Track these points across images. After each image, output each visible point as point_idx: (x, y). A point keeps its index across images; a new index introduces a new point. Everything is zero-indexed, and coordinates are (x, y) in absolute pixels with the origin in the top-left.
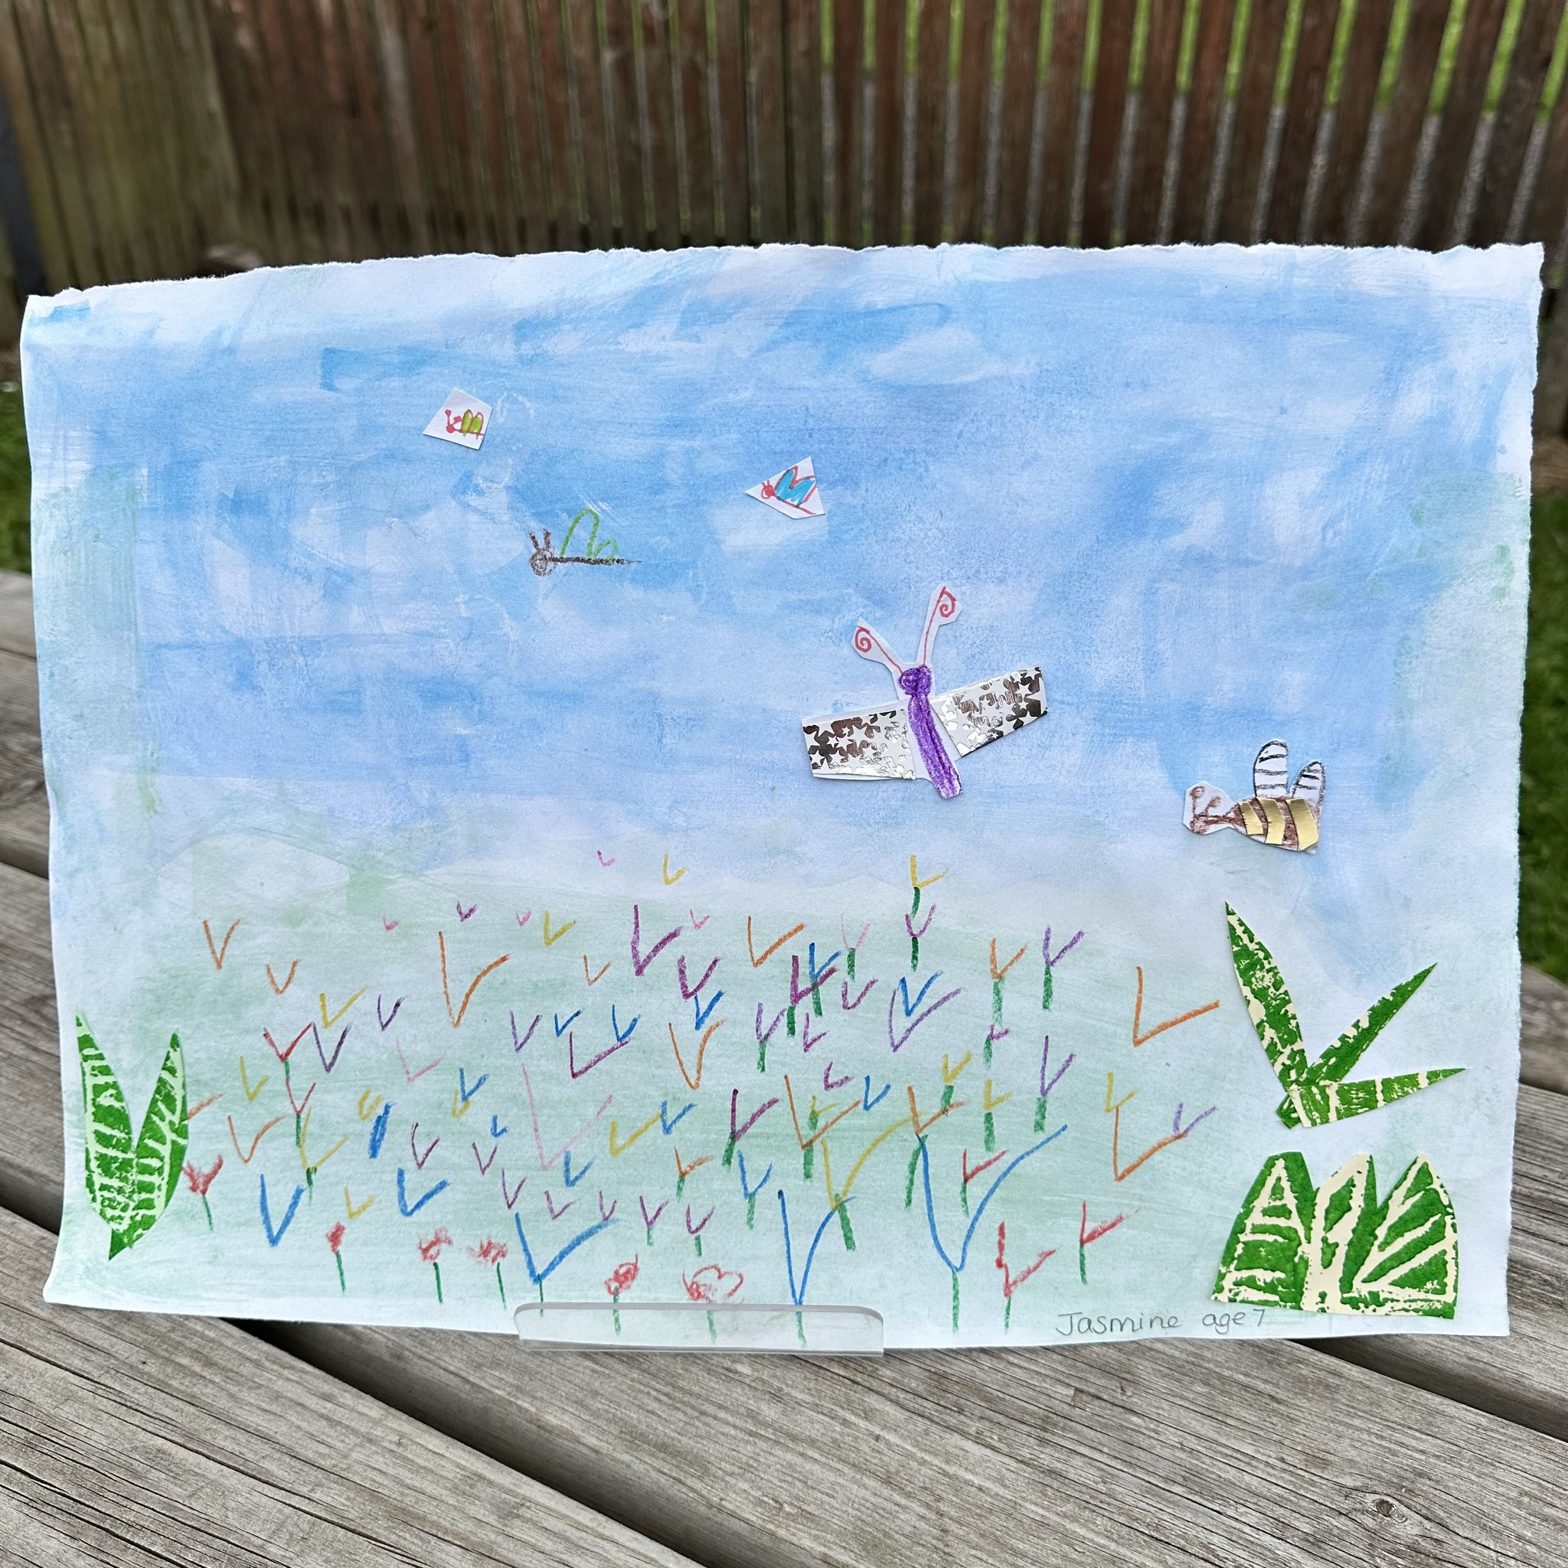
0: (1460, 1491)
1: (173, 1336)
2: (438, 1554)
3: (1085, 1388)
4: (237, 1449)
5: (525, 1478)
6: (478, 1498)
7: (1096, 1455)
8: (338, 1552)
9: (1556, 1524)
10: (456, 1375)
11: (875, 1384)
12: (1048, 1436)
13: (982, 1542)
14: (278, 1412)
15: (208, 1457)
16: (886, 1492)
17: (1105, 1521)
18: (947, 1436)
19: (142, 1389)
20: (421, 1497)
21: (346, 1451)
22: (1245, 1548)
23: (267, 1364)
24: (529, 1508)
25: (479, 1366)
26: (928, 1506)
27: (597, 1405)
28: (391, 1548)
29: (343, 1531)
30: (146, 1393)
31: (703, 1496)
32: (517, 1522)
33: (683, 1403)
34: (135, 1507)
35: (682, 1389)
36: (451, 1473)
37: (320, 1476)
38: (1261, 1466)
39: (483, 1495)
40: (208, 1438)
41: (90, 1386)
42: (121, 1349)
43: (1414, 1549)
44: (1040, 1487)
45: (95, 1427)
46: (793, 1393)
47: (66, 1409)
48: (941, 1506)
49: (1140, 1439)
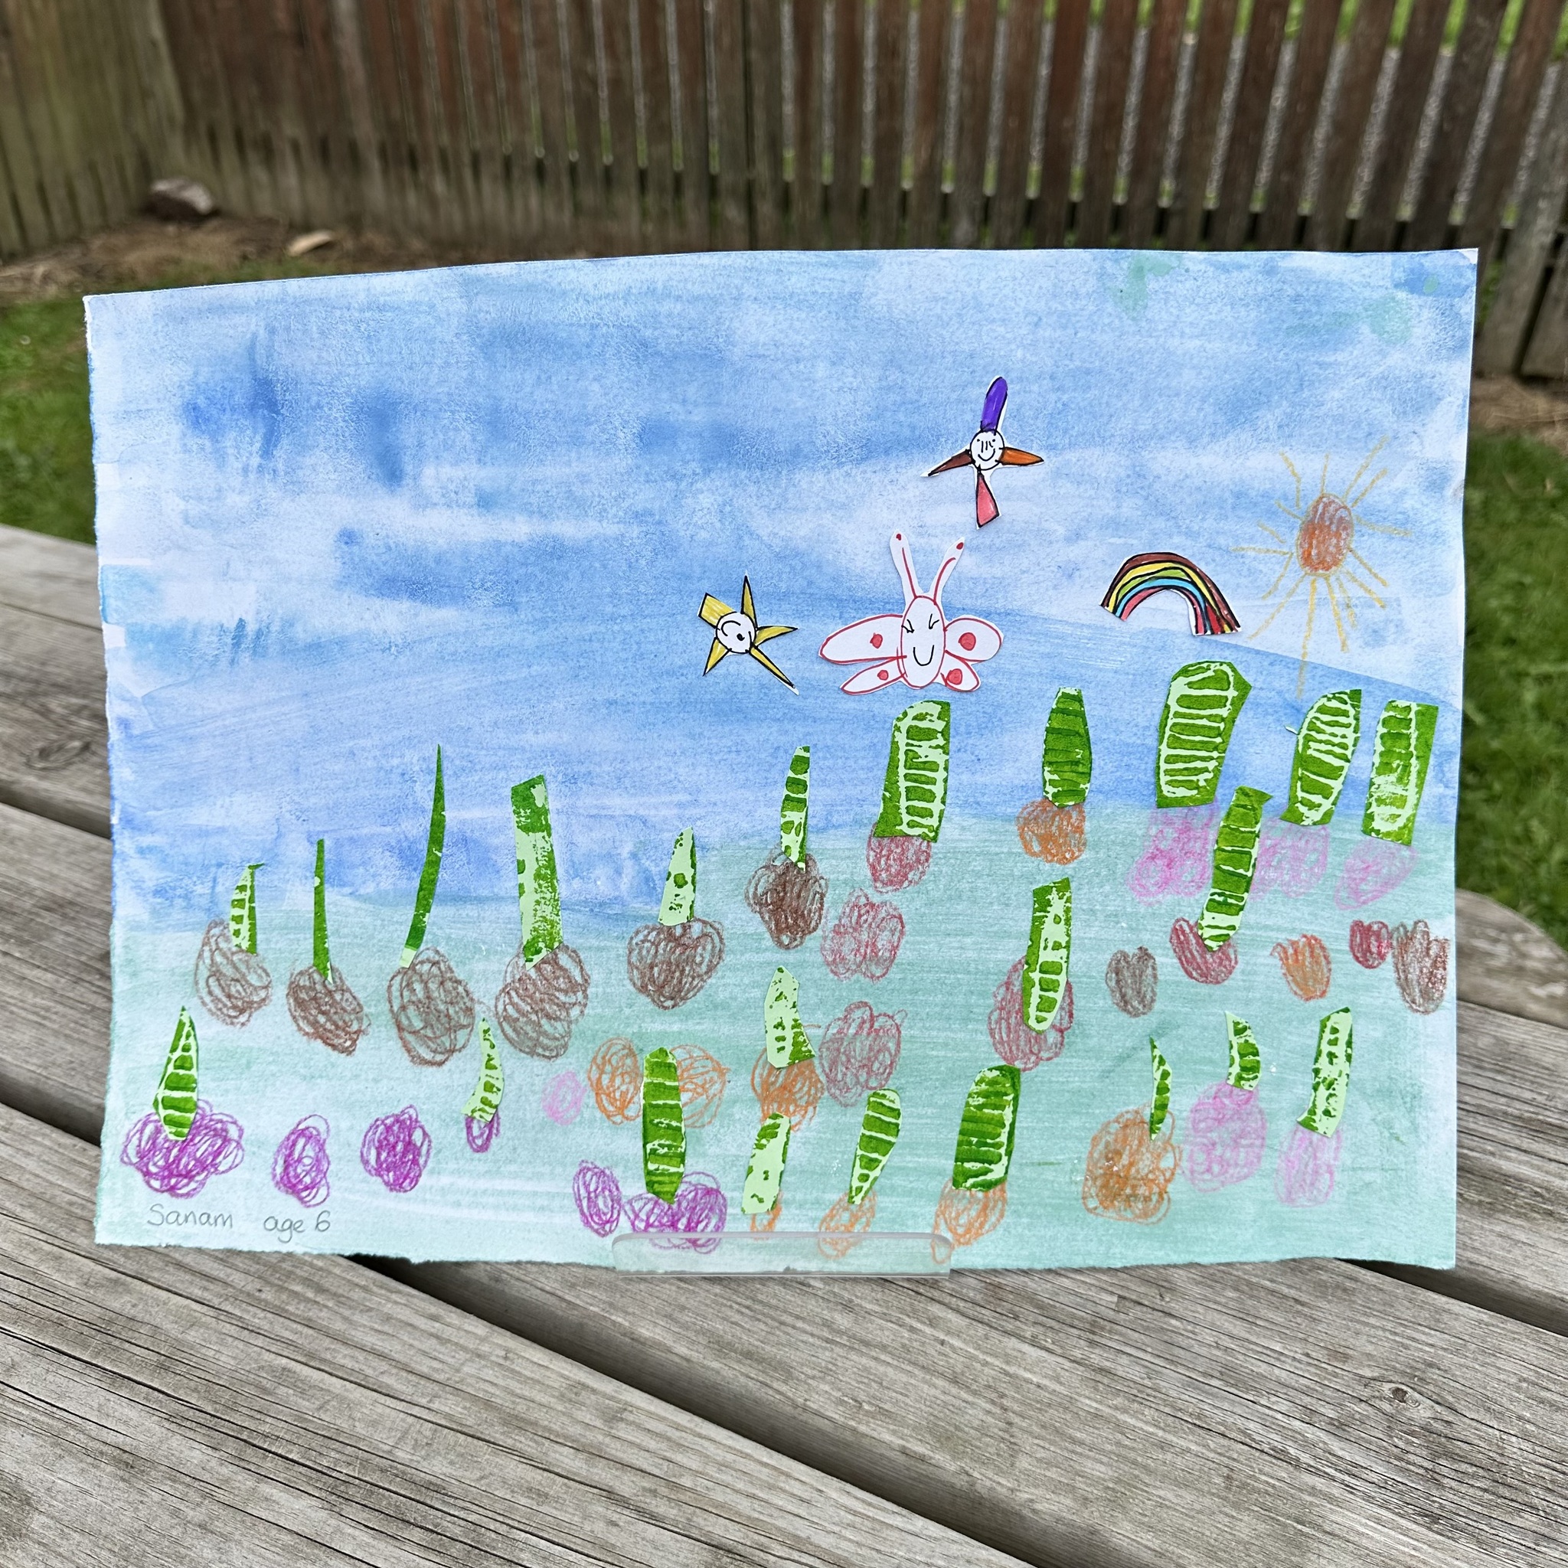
0: (1465, 1379)
1: (284, 1265)
2: (552, 1454)
3: (1127, 1295)
4: (357, 1367)
5: (625, 1386)
6: (583, 1404)
7: (1141, 1354)
8: (462, 1455)
9: (1552, 1405)
10: (552, 1294)
11: (936, 1294)
12: (1096, 1338)
13: (1043, 1433)
14: (391, 1332)
15: (331, 1374)
16: (954, 1390)
17: (1152, 1411)
18: (1006, 1340)
19: (262, 1315)
20: (531, 1405)
21: (457, 1365)
22: (1277, 1432)
23: (375, 1289)
24: (632, 1412)
25: (573, 1286)
26: (993, 1402)
27: (685, 1318)
28: (510, 1451)
29: (463, 1437)
30: (265, 1317)
31: (788, 1398)
32: (622, 1425)
33: (763, 1314)
34: (269, 1420)
35: (761, 1302)
36: (556, 1383)
37: (436, 1388)
38: (1289, 1361)
39: (588, 1402)
40: (328, 1356)
41: (212, 1312)
42: (236, 1278)
43: (1427, 1429)
44: (1093, 1384)
45: (222, 1349)
46: (864, 1304)
47: (192, 1333)
48: (1004, 1401)
49: (1179, 1340)
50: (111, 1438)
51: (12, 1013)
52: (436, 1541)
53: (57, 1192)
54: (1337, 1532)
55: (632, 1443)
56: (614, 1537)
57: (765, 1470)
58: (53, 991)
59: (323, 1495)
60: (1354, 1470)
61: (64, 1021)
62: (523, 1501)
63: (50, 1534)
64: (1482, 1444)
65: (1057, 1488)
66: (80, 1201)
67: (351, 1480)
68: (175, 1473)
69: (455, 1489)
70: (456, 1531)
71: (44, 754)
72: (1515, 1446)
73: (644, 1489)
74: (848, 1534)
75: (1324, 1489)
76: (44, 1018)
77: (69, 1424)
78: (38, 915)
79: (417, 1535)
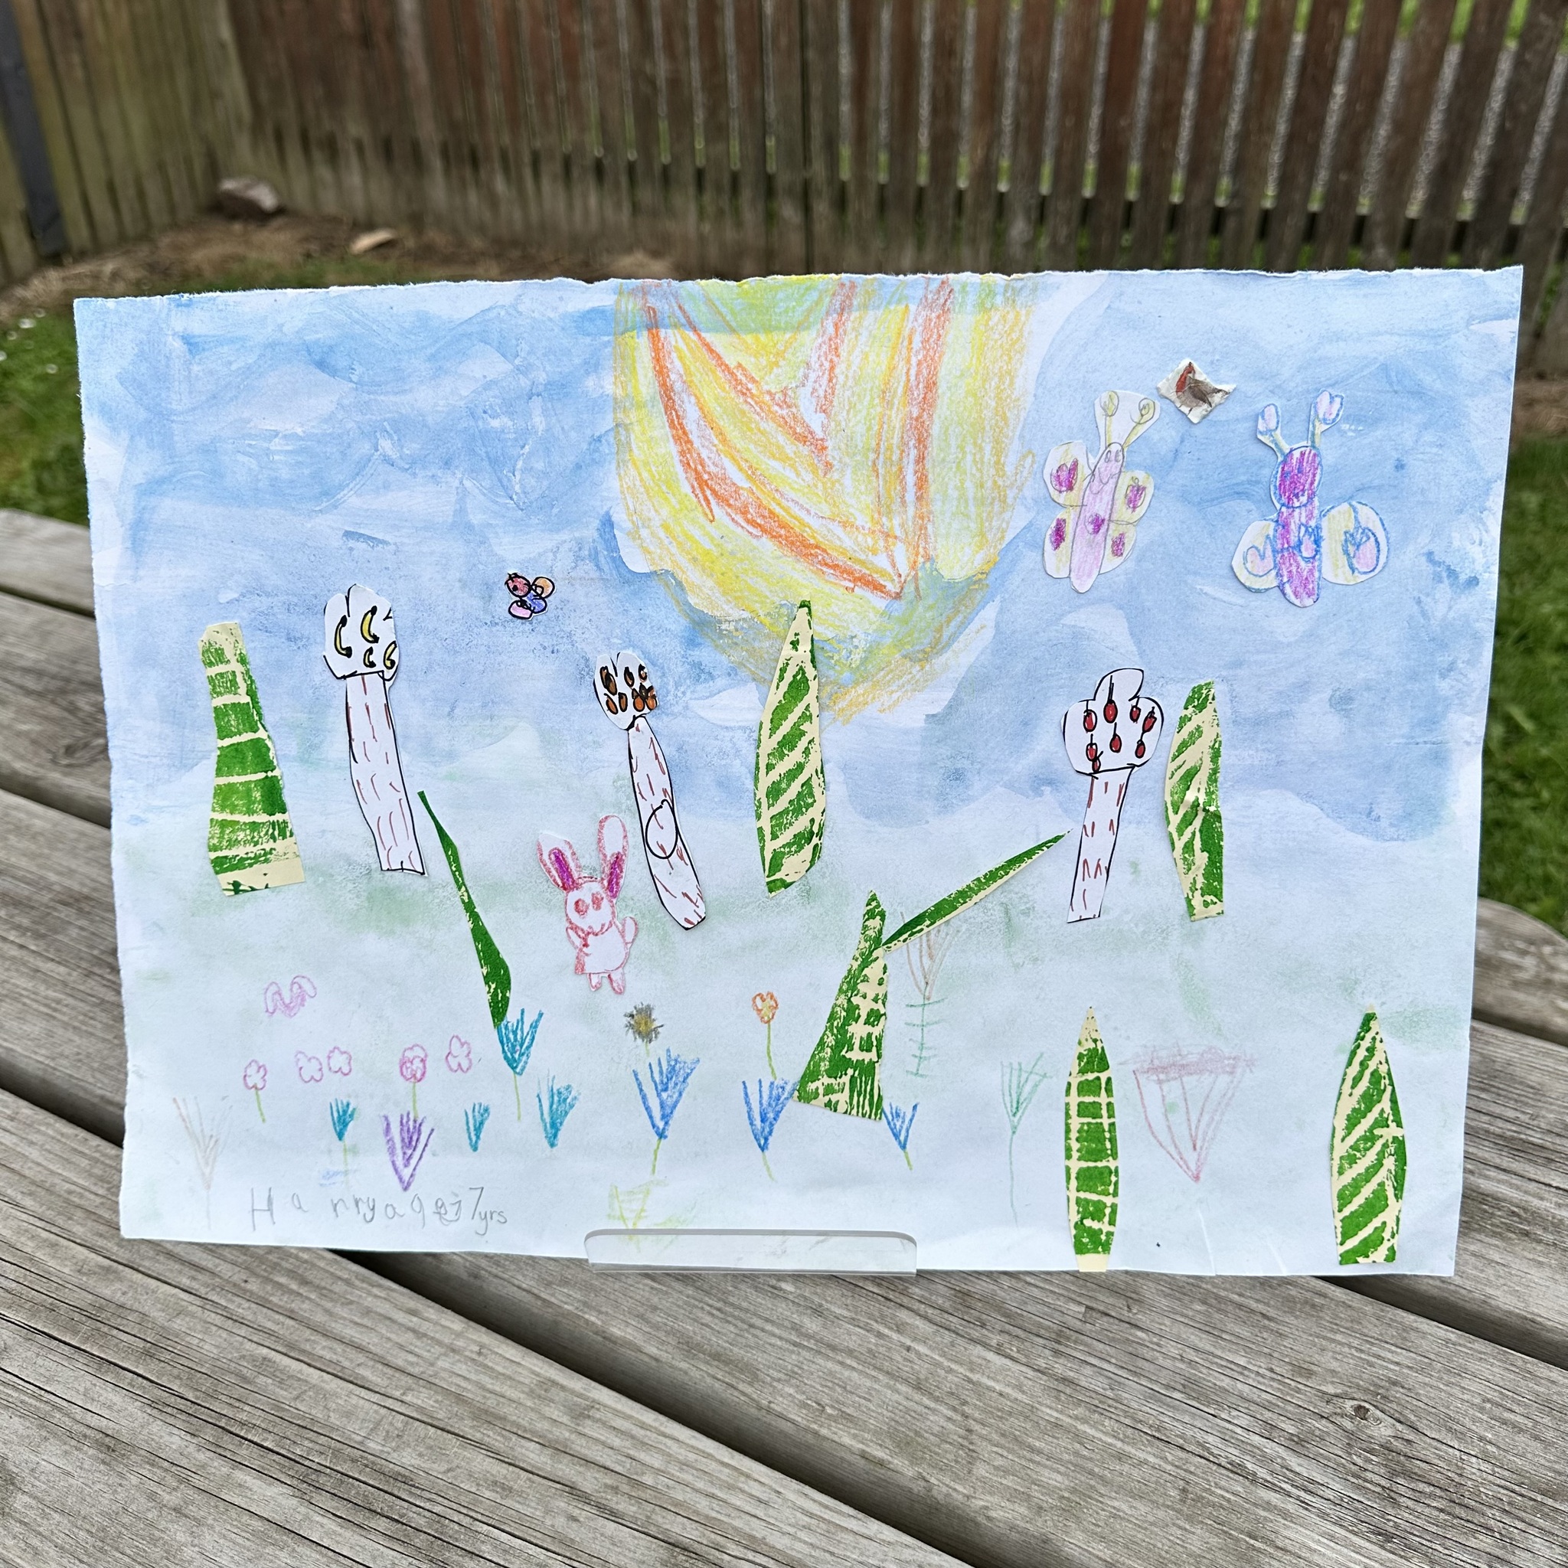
0: (1429, 1398)
1: (270, 1257)
2: (518, 1449)
3: (1094, 1305)
4: (334, 1358)
5: (594, 1384)
6: (552, 1401)
7: (1105, 1366)
8: (431, 1448)
9: (1514, 1427)
10: (528, 1292)
11: (905, 1301)
12: (1061, 1348)
13: (1002, 1441)
14: (369, 1325)
15: (308, 1365)
16: (917, 1397)
17: (1113, 1422)
18: (972, 1347)
19: (246, 1305)
20: (501, 1399)
21: (432, 1359)
22: (1237, 1447)
24: (598, 1410)
25: (549, 1284)
26: (954, 1409)
27: (657, 1318)
28: (478, 1445)
29: (433, 1430)
30: (249, 1308)
31: (753, 1400)
32: (589, 1422)
33: (733, 1316)
34: (247, 1408)
35: (732, 1305)
36: (527, 1379)
37: (410, 1381)
38: (1252, 1376)
39: (557, 1398)
40: (308, 1347)
41: (198, 1302)
42: (224, 1269)
43: (1387, 1448)
44: (1054, 1393)
45: (206, 1338)
46: (833, 1308)
47: (178, 1321)
48: (966, 1409)
49: (1144, 1352)
50: (94, 1421)
51: (24, 1004)
52: (402, 1533)
53: (57, 1181)
54: (1290, 1548)
55: (597, 1440)
56: (573, 1532)
57: (727, 1471)
58: (65, 984)
59: (295, 1482)
60: (1311, 1487)
61: (74, 1013)
62: (487, 1494)
63: (31, 1513)
64: (1441, 1464)
65: (1013, 1496)
66: (78, 1190)
67: (322, 1468)
68: (154, 1458)
69: (422, 1481)
70: (421, 1522)
71: (70, 750)
72: (1474, 1467)
73: (606, 1486)
74: (802, 1535)
75: (1280, 1504)
76: (55, 1010)
77: (55, 1406)
78: (55, 909)
79: (382, 1524)
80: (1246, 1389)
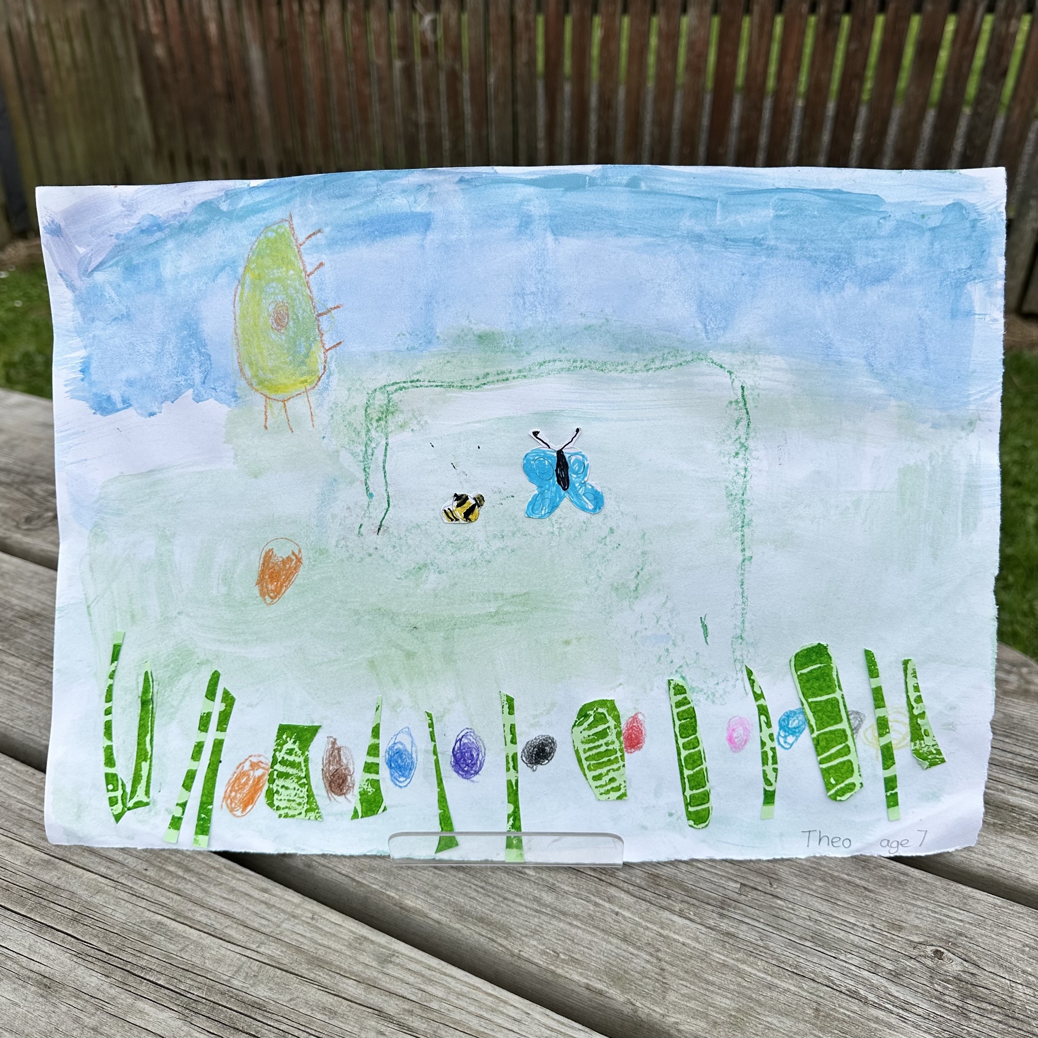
0: (985, 944)
1: (164, 853)
2: (341, 985)
3: (747, 883)
4: (209, 922)
5: (394, 939)
6: (365, 951)
7: (756, 924)
8: (278, 984)
10: (347, 876)
11: (613, 881)
12: (725, 912)
13: (686, 976)
14: (234, 899)
15: (191, 927)
16: (624, 946)
17: (764, 963)
18: (661, 912)
19: (146, 886)
20: (328, 950)
21: (279, 923)
22: (852, 979)
23: (225, 870)
24: (398, 957)
25: (361, 871)
26: (651, 955)
27: (437, 894)
28: (312, 982)
29: (279, 971)
30: (148, 888)
31: (508, 949)
32: (391, 966)
33: (493, 892)
34: (146, 957)
35: (491, 884)
36: (346, 936)
37: (263, 938)
38: (861, 930)
39: (368, 949)
40: (190, 915)
41: (112, 884)
42: (131, 861)
43: (958, 979)
44: (721, 943)
45: (117, 908)
46: (562, 886)
47: (98, 897)
48: (659, 954)
49: (783, 914)
50: (36, 967)
53: (13, 802)
55: (397, 978)
57: (490, 999)
58: (21, 671)
59: (180, 1009)
60: (907, 1006)
61: (27, 690)
62: (319, 1016)
64: (997, 990)
65: (696, 1014)
66: (28, 808)
67: (200, 999)
68: (78, 993)
69: (272, 1007)
71: (28, 520)
72: (1021, 992)
73: (404, 1010)
75: (885, 1019)
76: (14, 688)
77: (8, 958)
78: (16, 622)
80: (856, 939)
